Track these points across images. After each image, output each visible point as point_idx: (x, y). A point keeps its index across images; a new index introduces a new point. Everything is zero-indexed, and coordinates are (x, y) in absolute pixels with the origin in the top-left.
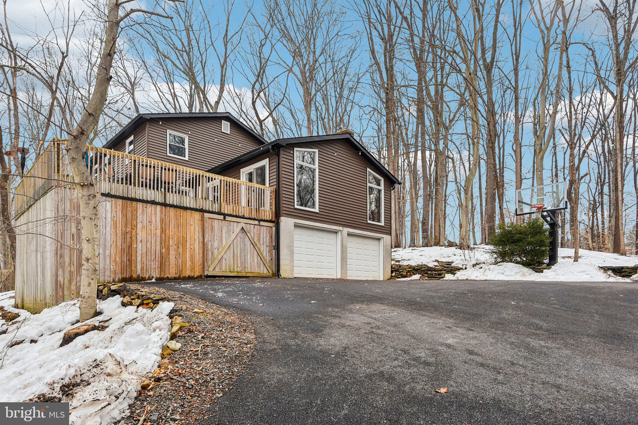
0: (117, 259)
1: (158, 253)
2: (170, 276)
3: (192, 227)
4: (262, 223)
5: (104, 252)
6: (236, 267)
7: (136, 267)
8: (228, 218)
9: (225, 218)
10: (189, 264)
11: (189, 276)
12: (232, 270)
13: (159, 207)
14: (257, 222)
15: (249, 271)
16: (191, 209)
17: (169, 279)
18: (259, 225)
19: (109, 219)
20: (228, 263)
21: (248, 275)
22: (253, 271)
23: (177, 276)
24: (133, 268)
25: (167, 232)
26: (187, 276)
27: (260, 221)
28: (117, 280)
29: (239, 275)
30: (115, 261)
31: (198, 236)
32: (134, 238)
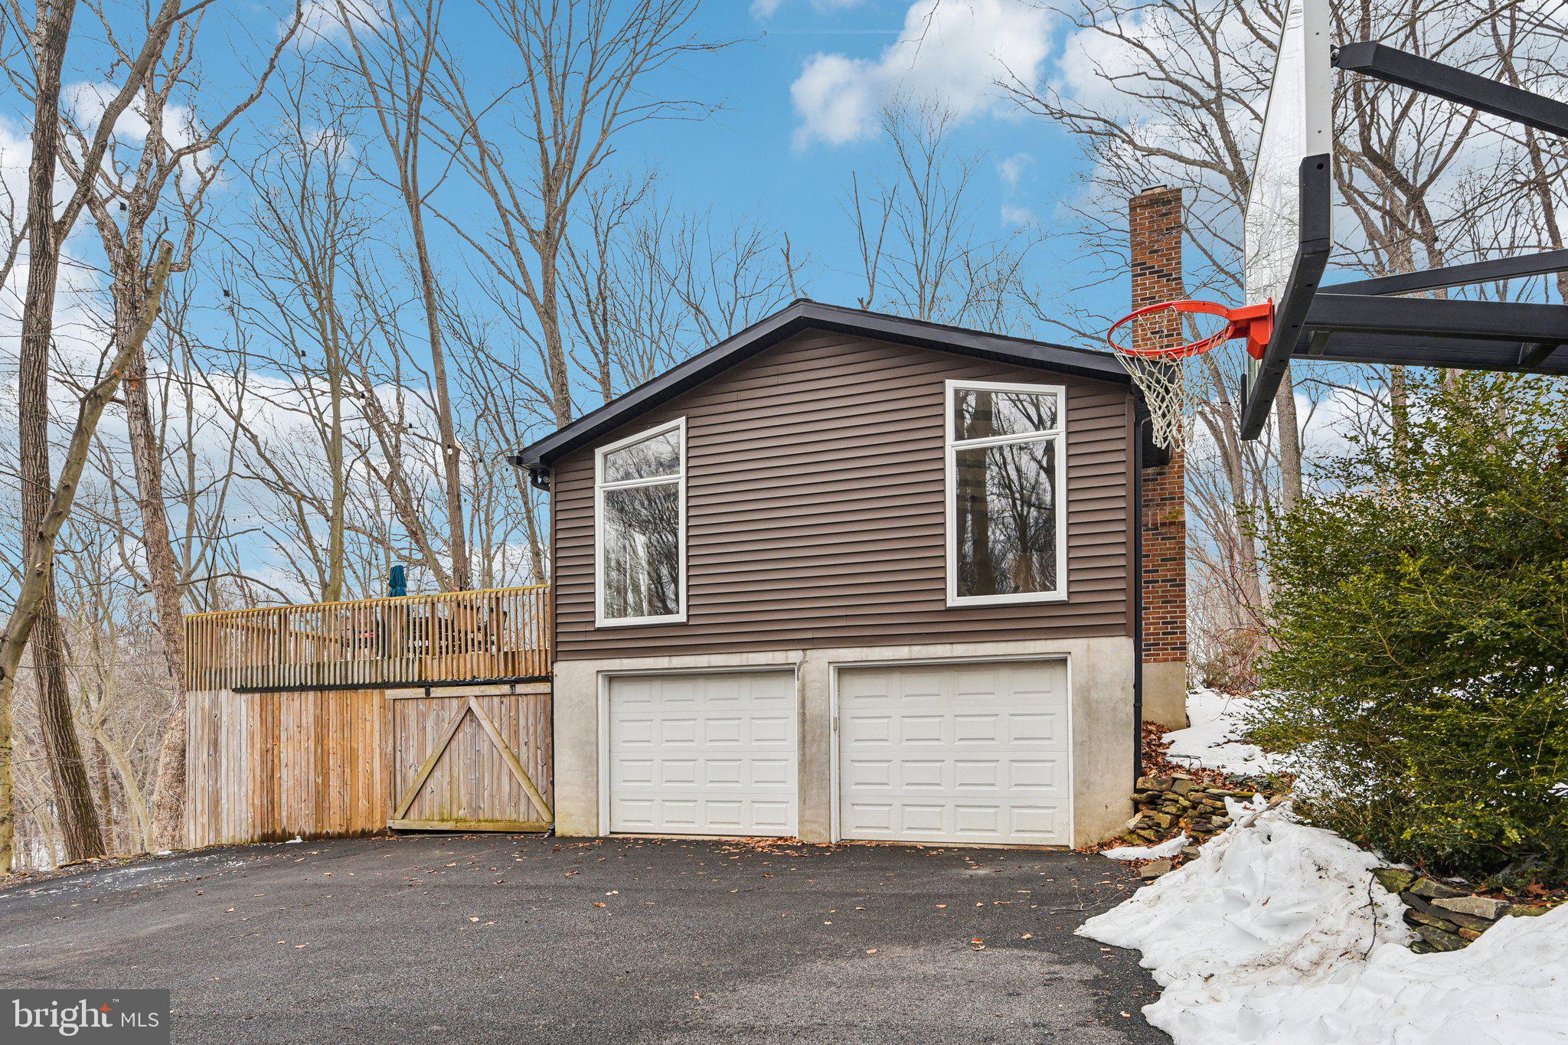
0: (256, 802)
1: (312, 785)
2: (330, 831)
3: (368, 725)
4: (520, 688)
5: (240, 790)
6: (455, 807)
7: (280, 813)
8: (436, 692)
9: (428, 693)
10: (363, 803)
11: (363, 831)
12: (445, 817)
13: (311, 694)
14: (505, 689)
15: (488, 815)
16: (365, 686)
17: (328, 837)
18: (513, 694)
19: (244, 733)
20: (437, 800)
21: (483, 827)
22: (497, 816)
23: (343, 830)
24: (276, 817)
25: (325, 741)
26: (360, 830)
27: (513, 683)
28: (256, 838)
29: (461, 826)
30: (253, 804)
31: (378, 742)
32: (276, 761)
